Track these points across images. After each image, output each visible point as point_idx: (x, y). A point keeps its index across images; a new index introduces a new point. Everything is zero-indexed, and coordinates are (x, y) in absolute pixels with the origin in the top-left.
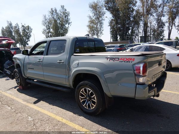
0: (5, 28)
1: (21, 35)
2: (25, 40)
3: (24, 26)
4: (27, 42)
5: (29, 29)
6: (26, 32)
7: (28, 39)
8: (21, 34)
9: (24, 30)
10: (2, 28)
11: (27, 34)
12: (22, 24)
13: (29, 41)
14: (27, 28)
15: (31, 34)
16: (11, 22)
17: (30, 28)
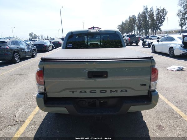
0: (141, 14)
1: (154, 20)
2: (158, 25)
3: (159, 9)
4: (160, 26)
5: (163, 12)
6: (160, 15)
7: (161, 23)
8: (155, 18)
9: (158, 14)
10: (138, 14)
11: (161, 17)
12: (157, 7)
13: (162, 25)
14: (162, 11)
15: (165, 17)
16: (147, 6)
17: (165, 11)
